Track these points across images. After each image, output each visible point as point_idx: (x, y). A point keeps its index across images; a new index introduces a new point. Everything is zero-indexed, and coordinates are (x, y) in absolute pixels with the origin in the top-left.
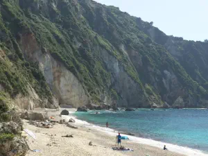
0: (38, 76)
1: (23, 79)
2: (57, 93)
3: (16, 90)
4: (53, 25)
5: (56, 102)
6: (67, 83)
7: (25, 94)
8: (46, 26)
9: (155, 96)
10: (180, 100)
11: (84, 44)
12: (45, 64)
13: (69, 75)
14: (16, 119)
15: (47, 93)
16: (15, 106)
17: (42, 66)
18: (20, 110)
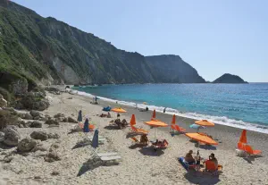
0: (52, 68)
1: (44, 70)
2: (63, 78)
3: (41, 76)
4: (59, 43)
5: (63, 82)
6: (68, 72)
7: (46, 78)
8: (56, 43)
9: (112, 78)
10: (124, 80)
11: (76, 52)
12: (56, 63)
13: (69, 68)
14: (42, 90)
15: (58, 77)
16: (41, 84)
17: (54, 64)
18: (43, 86)
